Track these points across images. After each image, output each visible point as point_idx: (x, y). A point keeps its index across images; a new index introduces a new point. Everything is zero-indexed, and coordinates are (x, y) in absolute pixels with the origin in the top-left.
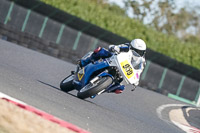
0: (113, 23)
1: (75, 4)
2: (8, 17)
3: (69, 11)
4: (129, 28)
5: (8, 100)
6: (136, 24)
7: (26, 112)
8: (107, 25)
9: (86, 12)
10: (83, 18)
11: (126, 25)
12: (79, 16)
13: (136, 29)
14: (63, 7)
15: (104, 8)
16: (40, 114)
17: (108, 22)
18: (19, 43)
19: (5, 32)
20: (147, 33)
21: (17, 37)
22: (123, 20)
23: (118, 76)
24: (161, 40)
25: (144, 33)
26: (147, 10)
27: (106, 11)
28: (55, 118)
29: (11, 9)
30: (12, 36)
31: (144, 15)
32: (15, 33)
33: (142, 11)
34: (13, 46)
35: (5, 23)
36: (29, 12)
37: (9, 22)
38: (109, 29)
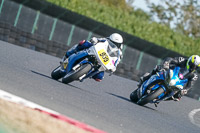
0: (140, 29)
1: (101, 11)
2: (35, 26)
3: (95, 18)
4: (156, 33)
5: (40, 111)
6: (162, 29)
7: (60, 122)
8: (134, 31)
9: (113, 18)
10: (110, 24)
11: (153, 31)
12: (105, 23)
13: (163, 34)
14: (89, 14)
15: (130, 13)
16: (73, 123)
17: (135, 28)
18: (47, 52)
19: (33, 42)
20: (175, 37)
21: (45, 47)
22: (150, 26)
23: (97, 63)
24: (189, 44)
25: (171, 37)
26: (173, 14)
27: (133, 16)
28: (89, 127)
29: (37, 18)
30: (40, 45)
31: (170, 19)
32: (43, 43)
33: (168, 15)
34: (42, 55)
35: (33, 32)
36: (56, 20)
37: (35, 31)
38: (136, 35)
